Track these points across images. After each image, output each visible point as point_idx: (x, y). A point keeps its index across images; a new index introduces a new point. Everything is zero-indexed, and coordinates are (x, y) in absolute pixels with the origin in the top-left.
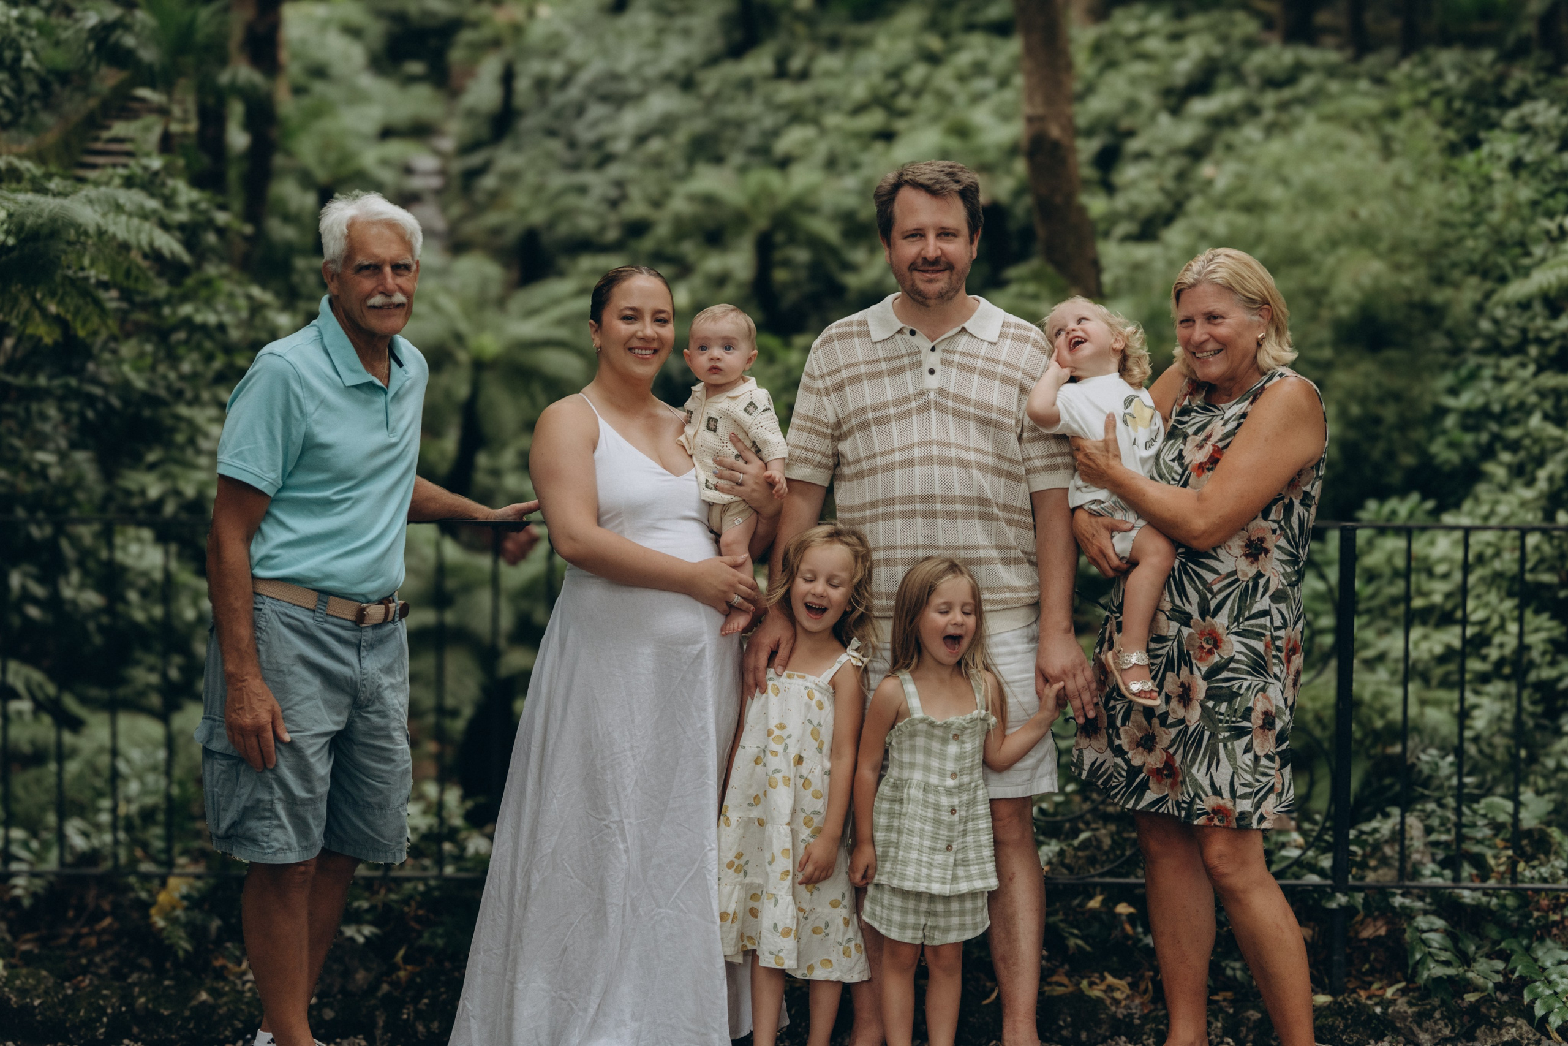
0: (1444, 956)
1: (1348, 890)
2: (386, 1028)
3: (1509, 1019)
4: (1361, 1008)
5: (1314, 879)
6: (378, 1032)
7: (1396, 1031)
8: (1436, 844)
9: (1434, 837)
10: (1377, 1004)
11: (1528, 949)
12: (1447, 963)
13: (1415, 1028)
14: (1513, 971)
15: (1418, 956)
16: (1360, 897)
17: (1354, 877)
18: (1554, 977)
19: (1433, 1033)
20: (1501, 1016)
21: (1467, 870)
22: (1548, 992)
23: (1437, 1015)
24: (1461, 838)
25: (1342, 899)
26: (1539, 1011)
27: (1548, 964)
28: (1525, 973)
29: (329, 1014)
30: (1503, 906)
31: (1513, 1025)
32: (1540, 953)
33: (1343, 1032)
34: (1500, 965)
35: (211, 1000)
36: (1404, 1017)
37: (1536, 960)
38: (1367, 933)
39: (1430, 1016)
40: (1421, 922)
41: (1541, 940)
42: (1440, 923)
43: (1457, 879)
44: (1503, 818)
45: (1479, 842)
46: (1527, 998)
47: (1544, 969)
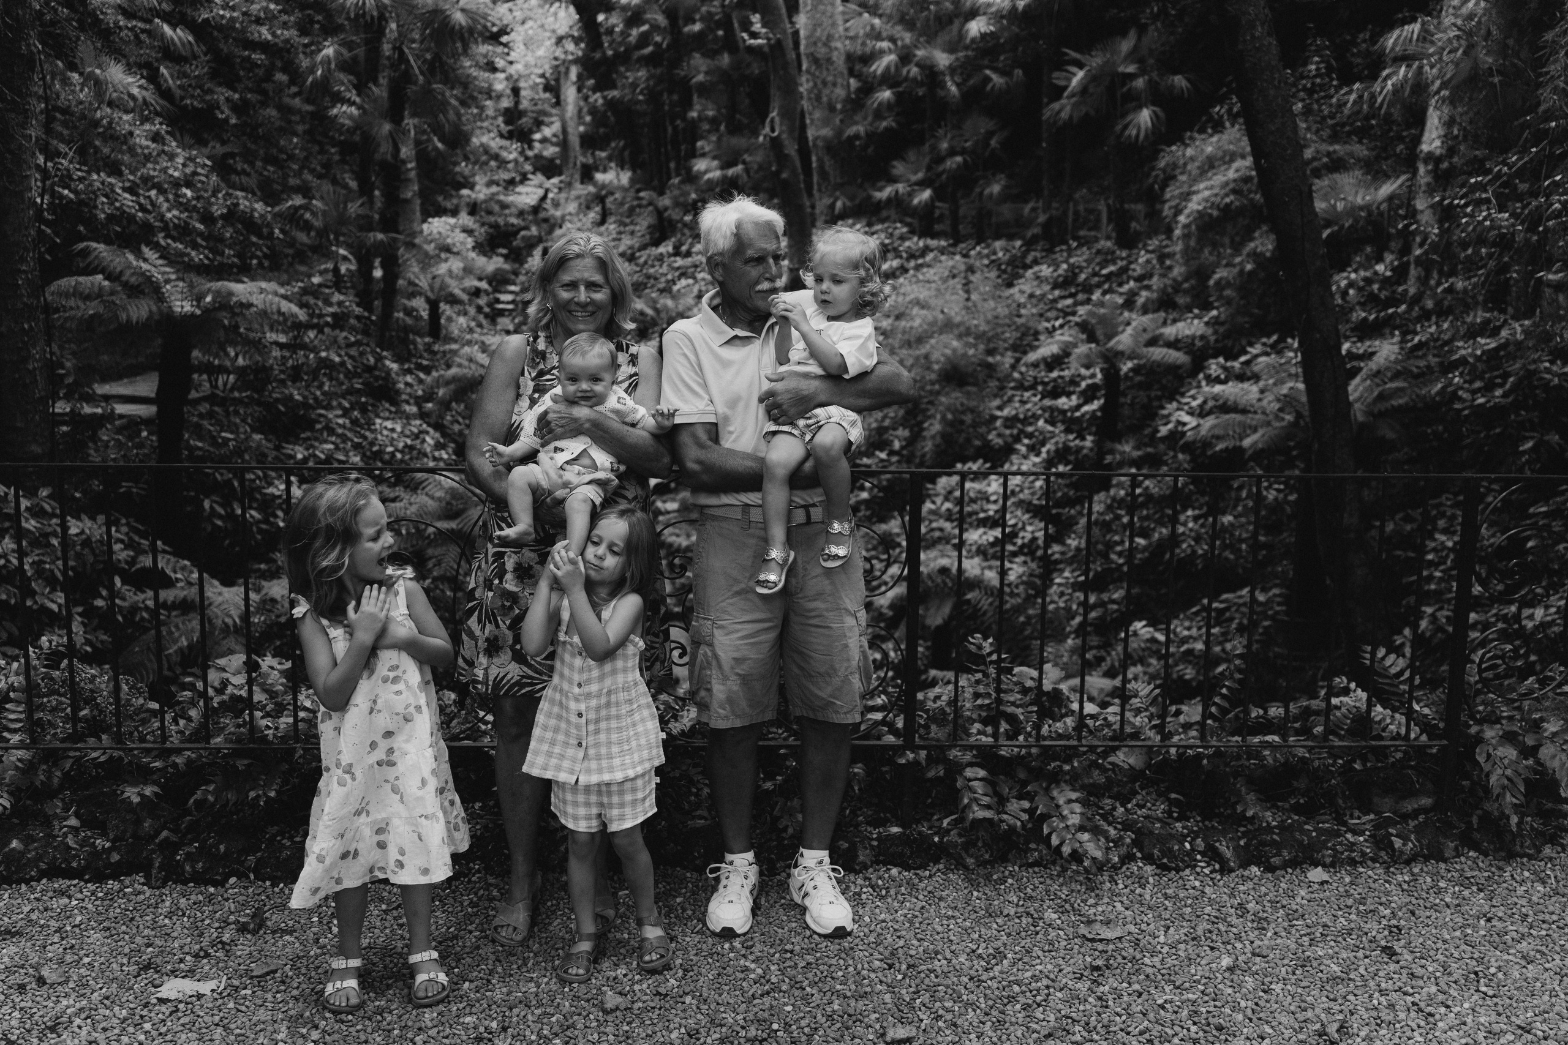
0: (986, 800)
1: (915, 748)
2: (161, 868)
3: (1033, 846)
4: (925, 839)
5: (890, 739)
6: (154, 871)
7: (949, 856)
8: (981, 707)
9: (979, 702)
10: (935, 834)
11: (1047, 790)
12: (988, 807)
13: (964, 854)
14: (1037, 808)
15: (966, 801)
16: (923, 754)
17: (920, 737)
18: (1065, 812)
19: (976, 858)
20: (1027, 842)
21: (1004, 726)
22: (1062, 825)
23: (980, 844)
24: (999, 701)
25: (911, 756)
26: (1055, 841)
27: (1061, 802)
28: (1045, 811)
29: (115, 857)
30: (1029, 754)
31: (1035, 850)
32: (1055, 793)
33: (910, 858)
34: (1026, 804)
35: (21, 847)
36: (955, 845)
37: (1053, 799)
38: (931, 774)
39: (975, 845)
40: (969, 772)
41: (1058, 783)
42: (982, 773)
43: (995, 735)
44: (1029, 683)
45: (1013, 704)
46: (1046, 831)
47: (1058, 806)
